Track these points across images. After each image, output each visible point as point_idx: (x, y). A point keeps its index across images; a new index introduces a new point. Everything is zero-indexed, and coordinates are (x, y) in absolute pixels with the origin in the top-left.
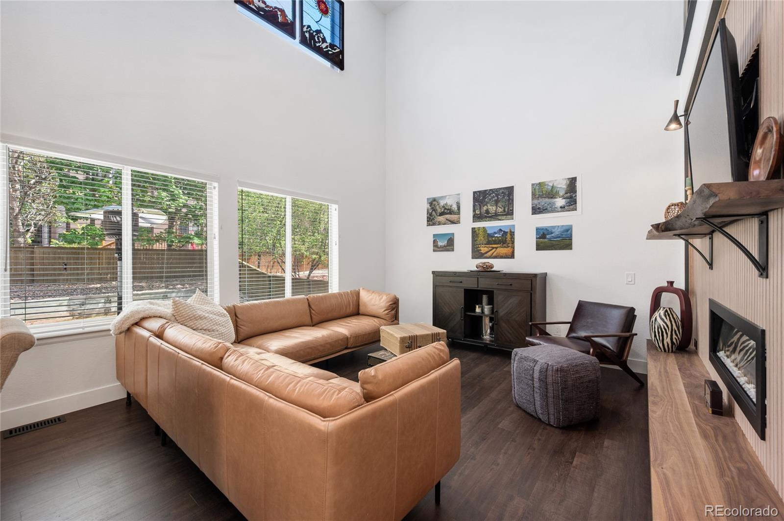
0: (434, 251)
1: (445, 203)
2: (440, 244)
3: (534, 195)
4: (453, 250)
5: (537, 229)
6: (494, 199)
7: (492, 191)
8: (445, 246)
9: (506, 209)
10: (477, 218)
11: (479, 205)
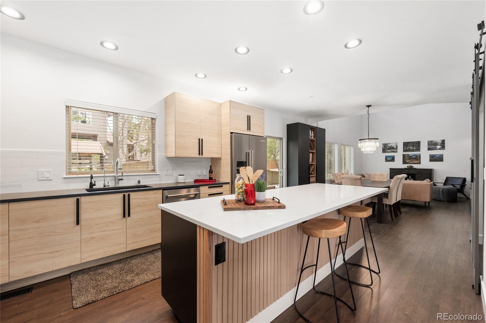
0: (386, 161)
1: (391, 145)
2: (388, 159)
3: (428, 144)
4: (394, 161)
5: (430, 155)
6: (412, 145)
7: (411, 142)
8: (390, 160)
9: (417, 148)
11: (406, 146)
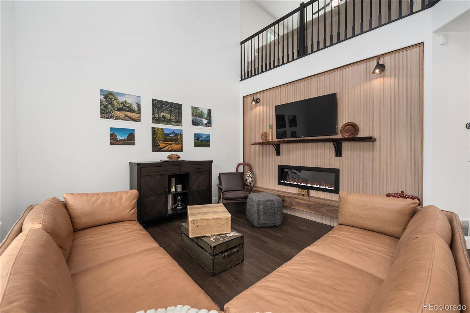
0: (111, 144)
1: (124, 100)
3: (193, 113)
4: (133, 144)
5: (195, 134)
6: (168, 109)
7: (167, 103)
8: (125, 140)
9: (177, 118)
10: (156, 120)
11: (157, 110)
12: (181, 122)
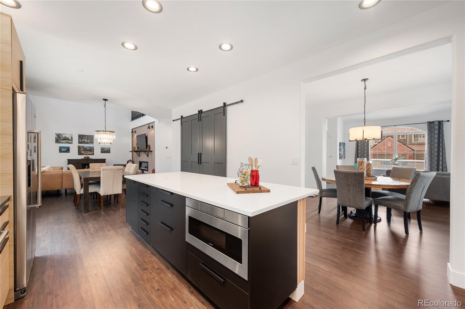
0: (60, 152)
1: (65, 136)
4: (69, 152)
6: (86, 138)
7: (86, 135)
8: (65, 151)
9: (91, 141)
10: (79, 143)
12: (93, 143)
